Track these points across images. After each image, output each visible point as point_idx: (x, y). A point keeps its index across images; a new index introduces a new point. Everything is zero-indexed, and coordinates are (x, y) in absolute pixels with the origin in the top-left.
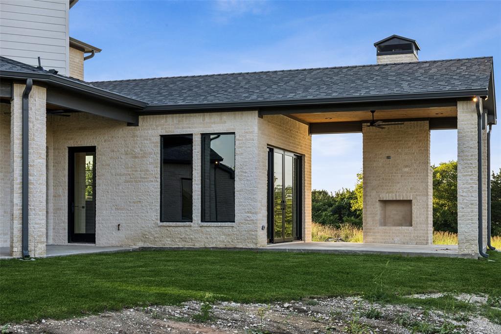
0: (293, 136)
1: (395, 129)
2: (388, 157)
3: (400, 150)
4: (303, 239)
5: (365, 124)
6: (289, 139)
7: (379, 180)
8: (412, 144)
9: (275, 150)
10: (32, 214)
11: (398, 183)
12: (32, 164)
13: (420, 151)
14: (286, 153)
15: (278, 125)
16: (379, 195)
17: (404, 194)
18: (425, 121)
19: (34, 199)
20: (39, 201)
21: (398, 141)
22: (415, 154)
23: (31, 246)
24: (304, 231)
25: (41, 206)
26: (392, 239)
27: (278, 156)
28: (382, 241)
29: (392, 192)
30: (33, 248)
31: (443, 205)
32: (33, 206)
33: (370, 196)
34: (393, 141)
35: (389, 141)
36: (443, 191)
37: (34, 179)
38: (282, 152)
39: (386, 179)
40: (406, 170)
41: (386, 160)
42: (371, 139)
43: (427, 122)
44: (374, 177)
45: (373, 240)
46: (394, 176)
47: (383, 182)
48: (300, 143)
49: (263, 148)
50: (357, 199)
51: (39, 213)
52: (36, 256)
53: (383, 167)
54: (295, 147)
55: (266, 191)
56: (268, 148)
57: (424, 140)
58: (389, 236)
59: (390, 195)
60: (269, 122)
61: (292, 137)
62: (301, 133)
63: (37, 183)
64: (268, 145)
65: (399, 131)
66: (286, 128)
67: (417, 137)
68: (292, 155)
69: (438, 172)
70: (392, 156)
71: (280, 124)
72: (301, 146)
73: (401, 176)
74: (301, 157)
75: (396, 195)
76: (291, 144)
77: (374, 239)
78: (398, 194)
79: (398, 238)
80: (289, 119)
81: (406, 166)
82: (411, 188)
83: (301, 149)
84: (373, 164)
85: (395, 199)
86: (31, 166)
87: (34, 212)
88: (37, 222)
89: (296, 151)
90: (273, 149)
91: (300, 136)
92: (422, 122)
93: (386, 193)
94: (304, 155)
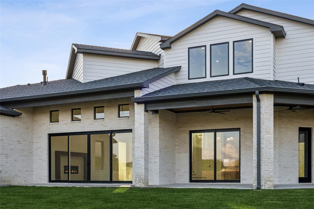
10: (263, 165)
12: (263, 138)
19: (264, 157)
20: (268, 158)
23: (263, 183)
25: (269, 161)
30: (264, 184)
32: (263, 161)
37: (264, 146)
51: (268, 165)
52: (265, 189)
63: (266, 148)
86: (262, 138)
87: (264, 164)
88: (266, 170)
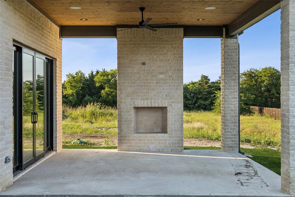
0: (45, 35)
1: (150, 35)
2: (144, 64)
3: (155, 57)
4: (54, 149)
5: (120, 29)
6: (41, 38)
7: (134, 86)
8: (167, 51)
9: (24, 50)
11: (154, 90)
13: (175, 58)
14: (38, 55)
15: (28, 17)
16: (134, 102)
17: (160, 101)
18: (180, 29)
21: (153, 48)
22: (170, 60)
24: (56, 141)
26: (148, 147)
27: (27, 57)
28: (137, 148)
29: (147, 99)
31: (112, 92)
33: (125, 102)
34: (148, 47)
35: (144, 47)
36: (112, 85)
38: (32, 53)
39: (141, 86)
40: (162, 76)
41: (141, 66)
42: (125, 44)
43: (182, 30)
44: (129, 83)
45: (128, 148)
46: (150, 83)
47: (138, 89)
48: (52, 45)
49: (7, 44)
50: (66, 88)
53: (139, 73)
54: (47, 49)
55: (12, 105)
56: (14, 45)
57: (179, 47)
58: (144, 143)
59: (146, 101)
60: (15, 9)
61: (43, 36)
62: (53, 35)
64: (14, 41)
65: (154, 37)
66: (37, 24)
67: (172, 44)
68: (44, 57)
69: (110, 74)
70: (147, 62)
71: (30, 17)
72: (53, 49)
73: (157, 83)
74: (52, 61)
75: (151, 102)
76: (43, 45)
77: (128, 146)
78: (153, 101)
79: (153, 145)
80: (41, 14)
81: (162, 73)
82: (166, 95)
83: (53, 52)
84: (128, 70)
85: (150, 106)
89: (48, 54)
90: (21, 48)
91: (52, 38)
92: (177, 29)
93: (141, 100)
94: (56, 59)
